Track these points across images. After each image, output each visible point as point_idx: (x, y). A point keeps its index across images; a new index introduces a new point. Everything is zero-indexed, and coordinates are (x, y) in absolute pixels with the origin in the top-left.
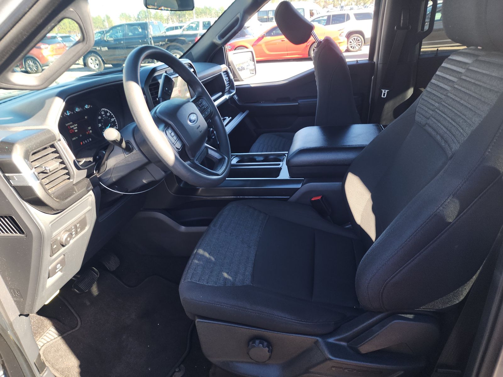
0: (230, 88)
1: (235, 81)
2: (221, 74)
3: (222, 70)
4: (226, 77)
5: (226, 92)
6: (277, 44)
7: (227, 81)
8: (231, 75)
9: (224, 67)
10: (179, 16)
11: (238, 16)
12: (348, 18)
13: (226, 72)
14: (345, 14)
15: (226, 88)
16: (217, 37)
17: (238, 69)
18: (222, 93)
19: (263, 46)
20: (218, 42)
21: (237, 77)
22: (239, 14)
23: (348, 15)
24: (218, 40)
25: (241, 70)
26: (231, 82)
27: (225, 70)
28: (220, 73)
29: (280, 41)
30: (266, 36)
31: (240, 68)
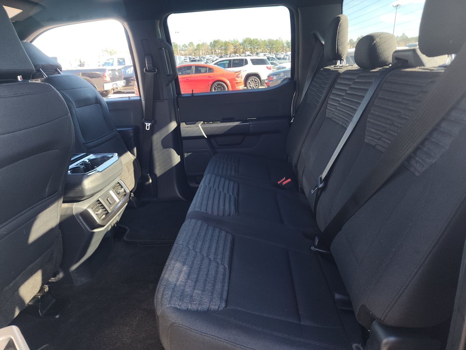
10: (111, 53)
12: (246, 63)
14: (244, 59)
23: (246, 60)
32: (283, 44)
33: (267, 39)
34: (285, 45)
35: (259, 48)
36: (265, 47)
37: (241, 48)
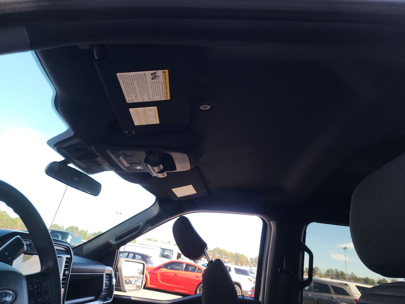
0: (107, 295)
1: (117, 290)
2: (102, 275)
3: (106, 272)
4: (108, 281)
5: (101, 298)
6: (171, 276)
7: (107, 285)
8: (114, 281)
9: (109, 269)
11: (140, 224)
13: (109, 276)
15: (102, 293)
16: (114, 238)
17: (126, 281)
18: (96, 297)
19: (159, 275)
20: (113, 242)
21: (120, 287)
22: (142, 222)
24: (114, 240)
25: (128, 283)
26: (110, 288)
27: (109, 272)
28: (103, 273)
29: (173, 275)
30: (163, 268)
31: (128, 281)
32: (247, 259)
33: (234, 253)
34: (249, 260)
35: (227, 258)
36: (232, 258)
37: (211, 255)
